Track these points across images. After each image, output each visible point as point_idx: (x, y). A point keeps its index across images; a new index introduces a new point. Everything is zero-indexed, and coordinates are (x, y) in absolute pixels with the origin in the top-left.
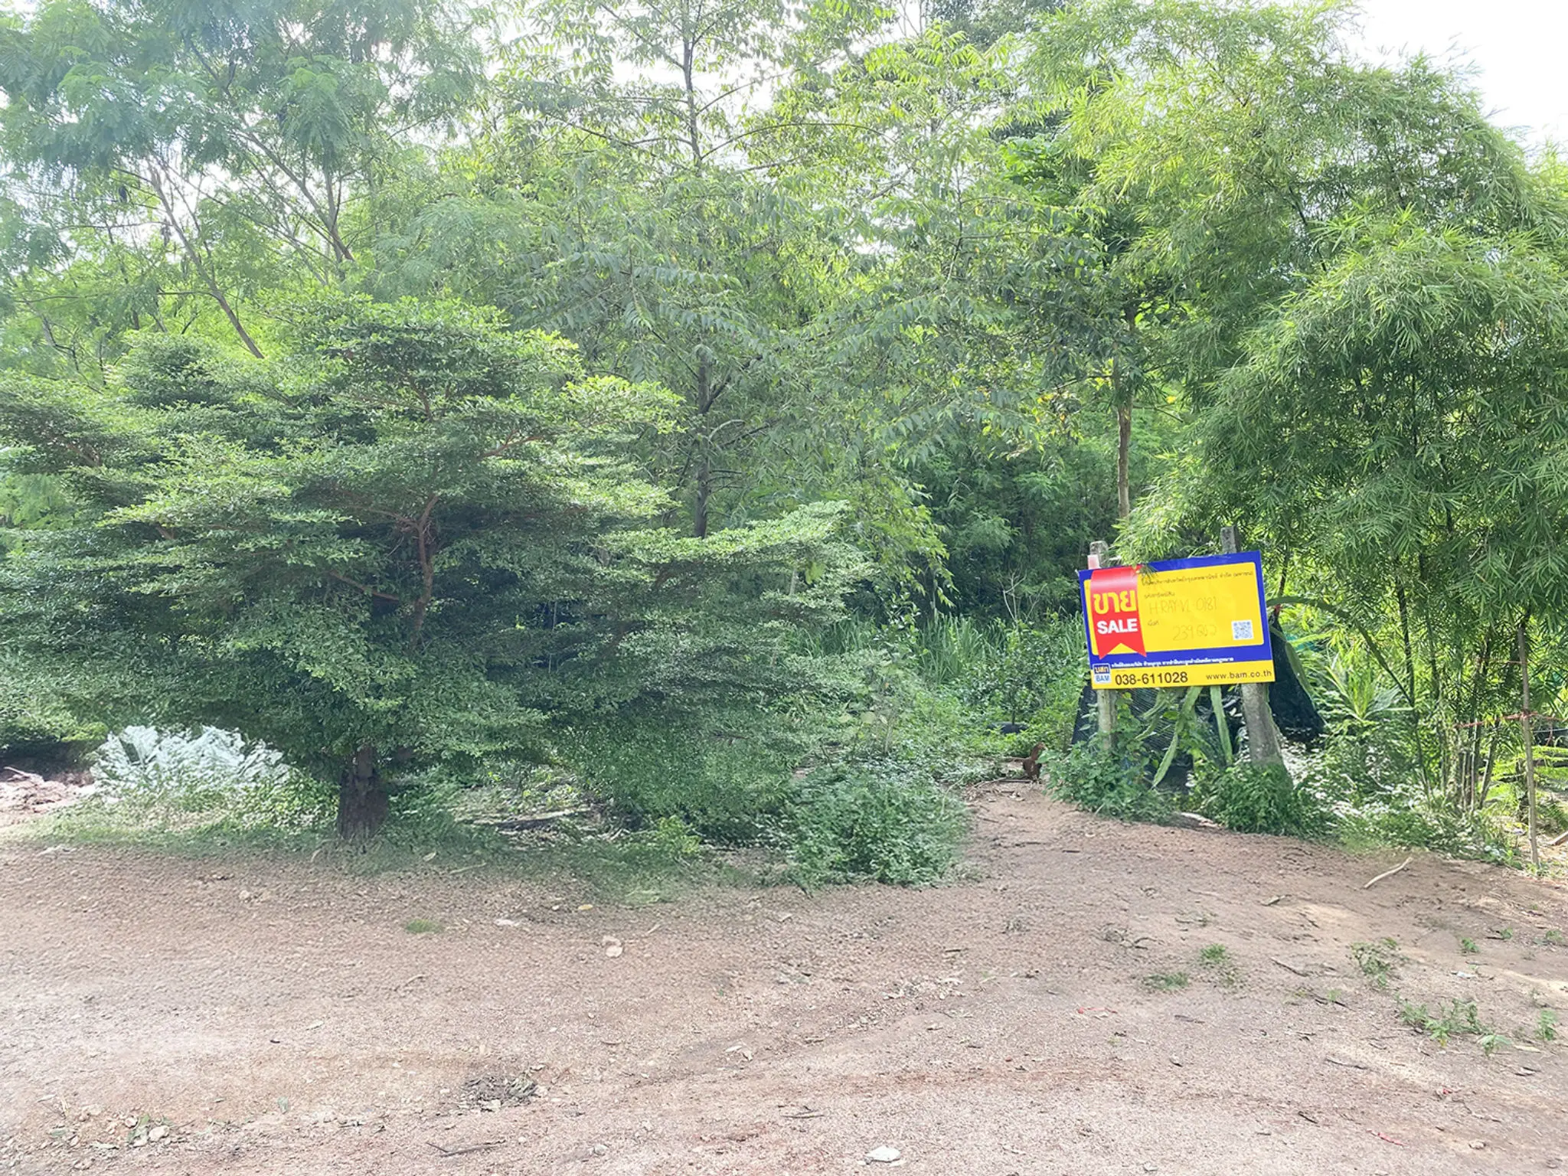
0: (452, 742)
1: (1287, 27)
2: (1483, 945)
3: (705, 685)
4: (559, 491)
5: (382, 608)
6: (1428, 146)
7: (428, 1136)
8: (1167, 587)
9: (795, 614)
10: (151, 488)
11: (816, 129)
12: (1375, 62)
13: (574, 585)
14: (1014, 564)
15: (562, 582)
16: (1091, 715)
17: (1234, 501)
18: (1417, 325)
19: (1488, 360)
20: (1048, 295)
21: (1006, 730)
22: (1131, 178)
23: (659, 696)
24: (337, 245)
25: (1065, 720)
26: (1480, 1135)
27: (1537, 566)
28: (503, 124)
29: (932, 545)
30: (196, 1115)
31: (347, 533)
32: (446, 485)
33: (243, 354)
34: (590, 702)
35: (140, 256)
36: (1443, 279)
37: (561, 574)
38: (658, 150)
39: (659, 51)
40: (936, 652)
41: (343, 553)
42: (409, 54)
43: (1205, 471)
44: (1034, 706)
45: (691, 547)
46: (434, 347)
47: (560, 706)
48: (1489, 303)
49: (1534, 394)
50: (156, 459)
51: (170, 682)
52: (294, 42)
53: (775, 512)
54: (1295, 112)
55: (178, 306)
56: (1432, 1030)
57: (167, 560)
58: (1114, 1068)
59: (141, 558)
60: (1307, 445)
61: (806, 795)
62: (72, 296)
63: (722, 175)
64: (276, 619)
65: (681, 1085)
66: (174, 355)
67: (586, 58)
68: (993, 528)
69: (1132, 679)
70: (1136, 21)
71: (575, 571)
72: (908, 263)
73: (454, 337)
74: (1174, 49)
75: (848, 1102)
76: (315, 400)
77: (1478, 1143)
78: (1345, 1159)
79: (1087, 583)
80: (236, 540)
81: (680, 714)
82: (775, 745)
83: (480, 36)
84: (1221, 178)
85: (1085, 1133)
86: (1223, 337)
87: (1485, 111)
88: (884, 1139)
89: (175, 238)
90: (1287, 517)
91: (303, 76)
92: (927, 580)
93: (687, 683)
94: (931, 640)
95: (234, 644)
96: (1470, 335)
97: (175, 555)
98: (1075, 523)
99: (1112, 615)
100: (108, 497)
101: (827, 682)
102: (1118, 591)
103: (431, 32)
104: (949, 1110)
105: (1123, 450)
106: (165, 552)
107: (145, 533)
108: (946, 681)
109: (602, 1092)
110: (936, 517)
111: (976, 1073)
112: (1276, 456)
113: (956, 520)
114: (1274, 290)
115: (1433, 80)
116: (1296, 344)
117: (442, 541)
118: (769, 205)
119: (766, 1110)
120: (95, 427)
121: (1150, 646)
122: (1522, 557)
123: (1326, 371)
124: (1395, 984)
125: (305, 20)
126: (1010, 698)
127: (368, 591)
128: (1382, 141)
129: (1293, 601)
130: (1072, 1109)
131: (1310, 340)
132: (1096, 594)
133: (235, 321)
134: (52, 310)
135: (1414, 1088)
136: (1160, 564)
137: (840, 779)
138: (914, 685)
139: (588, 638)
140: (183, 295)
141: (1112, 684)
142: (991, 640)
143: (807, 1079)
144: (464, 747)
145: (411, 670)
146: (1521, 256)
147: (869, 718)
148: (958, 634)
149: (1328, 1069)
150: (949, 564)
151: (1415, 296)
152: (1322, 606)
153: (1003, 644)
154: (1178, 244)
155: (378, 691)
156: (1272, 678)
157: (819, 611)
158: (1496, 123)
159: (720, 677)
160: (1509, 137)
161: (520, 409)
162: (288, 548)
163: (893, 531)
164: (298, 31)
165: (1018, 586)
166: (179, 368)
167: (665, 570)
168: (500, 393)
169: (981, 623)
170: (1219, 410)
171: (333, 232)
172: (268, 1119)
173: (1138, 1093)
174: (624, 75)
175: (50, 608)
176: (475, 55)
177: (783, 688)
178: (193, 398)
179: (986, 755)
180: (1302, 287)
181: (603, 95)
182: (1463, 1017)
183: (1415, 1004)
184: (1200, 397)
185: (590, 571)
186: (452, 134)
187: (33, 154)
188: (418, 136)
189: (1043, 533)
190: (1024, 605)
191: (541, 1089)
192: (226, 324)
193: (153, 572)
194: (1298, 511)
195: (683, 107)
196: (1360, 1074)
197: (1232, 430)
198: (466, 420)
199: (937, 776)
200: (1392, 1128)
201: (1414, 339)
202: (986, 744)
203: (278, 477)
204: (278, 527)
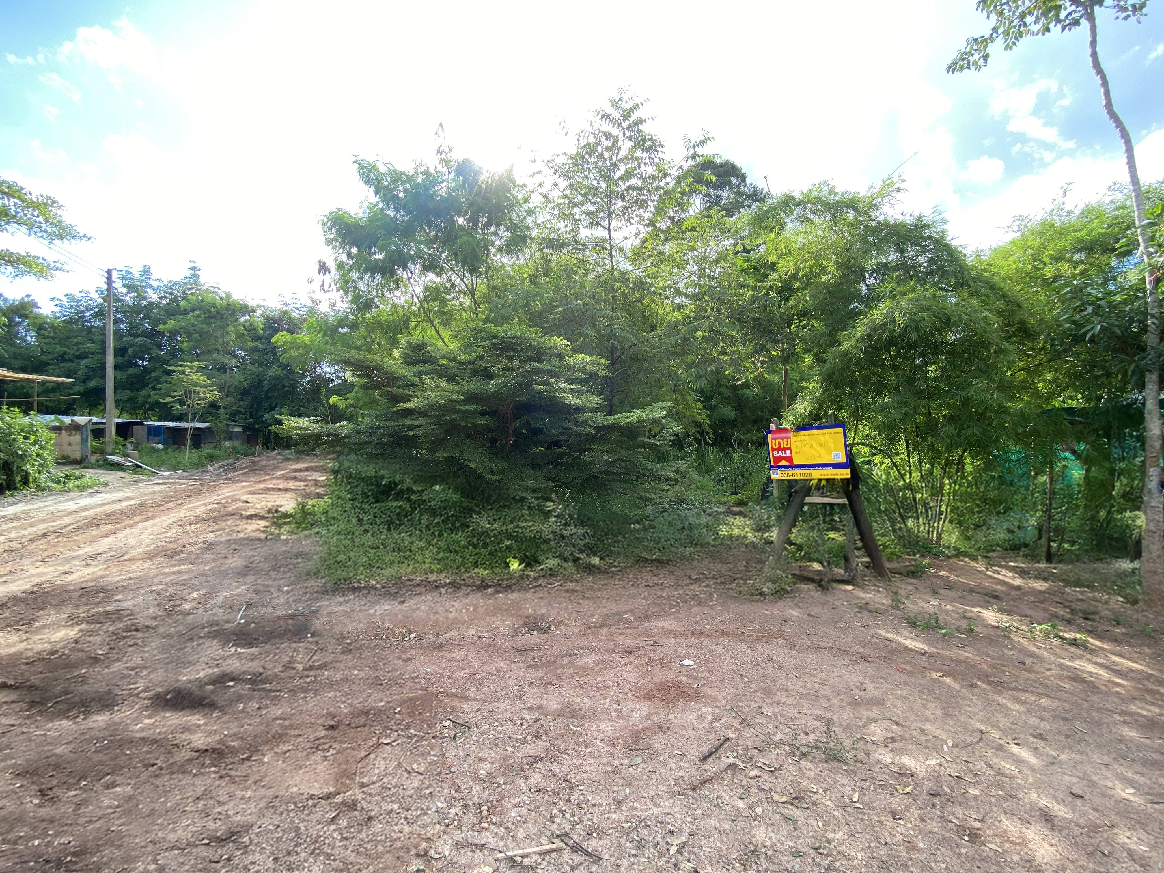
0: (520, 493)
1: (861, 205)
2: (942, 592)
3: (613, 473)
4: (561, 398)
5: (493, 441)
6: (923, 253)
7: (511, 643)
8: (803, 438)
9: (650, 446)
10: (411, 396)
11: (661, 253)
12: (900, 218)
13: (565, 434)
14: (736, 426)
15: (561, 433)
16: (770, 489)
17: (833, 402)
18: (917, 329)
19: (948, 344)
20: (755, 319)
21: (732, 494)
22: (792, 270)
23: (596, 477)
24: (475, 302)
25: (757, 490)
26: (941, 671)
27: (969, 431)
28: (538, 255)
29: (703, 418)
30: (426, 630)
31: (483, 413)
32: (519, 396)
33: (440, 343)
34: (570, 479)
35: (403, 307)
36: (928, 310)
37: (561, 430)
38: (597, 264)
39: (598, 224)
40: (703, 461)
41: (482, 421)
42: (503, 229)
43: (821, 391)
44: (744, 484)
45: (610, 420)
46: (516, 344)
47: (559, 480)
48: (949, 319)
49: (969, 359)
50: (413, 385)
51: (418, 468)
52: (460, 226)
53: (642, 406)
54: (865, 241)
55: (416, 326)
56: (919, 626)
57: (417, 423)
58: (782, 635)
59: (408, 422)
60: (866, 380)
61: (651, 517)
62: (379, 322)
63: (622, 273)
64: (457, 445)
65: (606, 629)
66: (418, 346)
67: (570, 227)
68: (728, 412)
69: (788, 475)
70: (794, 205)
71: (566, 429)
72: (698, 307)
73: (523, 339)
74: (811, 216)
75: (672, 640)
76: (470, 363)
77: (940, 674)
78: (882, 677)
79: (770, 436)
80: (444, 416)
81: (605, 485)
82: (641, 498)
83: (529, 220)
84: (831, 268)
85: (770, 660)
86: (830, 334)
87: (949, 238)
88: (687, 656)
89: (416, 300)
90: (857, 409)
91: (465, 238)
92: (701, 433)
93: (607, 473)
94: (701, 457)
95: (441, 454)
96: (941, 334)
97: (420, 421)
98: (762, 410)
99: (780, 449)
100: (396, 399)
101: (661, 473)
102: (783, 439)
103: (511, 220)
104: (714, 647)
105: (785, 381)
106: (417, 419)
107: (409, 412)
108: (707, 473)
109: (576, 630)
110: (705, 407)
111: (724, 633)
112: (853, 384)
113: (712, 408)
114: (853, 315)
115: (926, 226)
116: (863, 337)
117: (516, 417)
118: (641, 284)
119: (639, 642)
120: (392, 373)
121: (796, 462)
122: (962, 428)
123: (876, 349)
124: (903, 606)
125: (464, 216)
126: (735, 481)
127: (490, 435)
128: (902, 252)
129: (858, 444)
130: (764, 650)
131: (869, 336)
132: (772, 441)
133: (437, 331)
134: (372, 328)
135: (911, 650)
136: (801, 428)
137: (665, 511)
138: (694, 474)
139: (569, 454)
140: (419, 322)
141: (778, 477)
142: (726, 457)
143: (655, 630)
144: (524, 495)
145: (505, 465)
146: (964, 300)
147: (677, 488)
148: (712, 454)
149: (874, 640)
150: (710, 426)
151: (916, 317)
152: (872, 447)
153: (731, 458)
154: (811, 296)
155: (492, 472)
156: (849, 476)
157: (661, 445)
158: (954, 243)
159: (619, 471)
160: (960, 249)
161: (548, 367)
162: (461, 419)
163: (688, 413)
164: (461, 221)
165: (736, 435)
166: (420, 351)
167: (598, 429)
168: (540, 361)
169: (722, 450)
170: (828, 365)
171: (473, 297)
172: (452, 633)
173: (792, 646)
174: (584, 233)
175: (374, 439)
176: (528, 228)
177: (644, 475)
178: (425, 362)
179: (724, 504)
180: (865, 315)
181: (576, 242)
182: (933, 622)
183: (912, 615)
184: (819, 359)
185: (571, 429)
186: (518, 258)
187: (366, 271)
188: (505, 260)
189: (749, 414)
190: (740, 443)
191: (553, 628)
192: (434, 332)
193: (411, 427)
194: (862, 408)
195: (608, 246)
196: (888, 643)
197: (833, 373)
198: (527, 371)
199: (704, 511)
200: (902, 666)
201: (915, 336)
202: (724, 499)
203: (459, 393)
204: (459, 411)
